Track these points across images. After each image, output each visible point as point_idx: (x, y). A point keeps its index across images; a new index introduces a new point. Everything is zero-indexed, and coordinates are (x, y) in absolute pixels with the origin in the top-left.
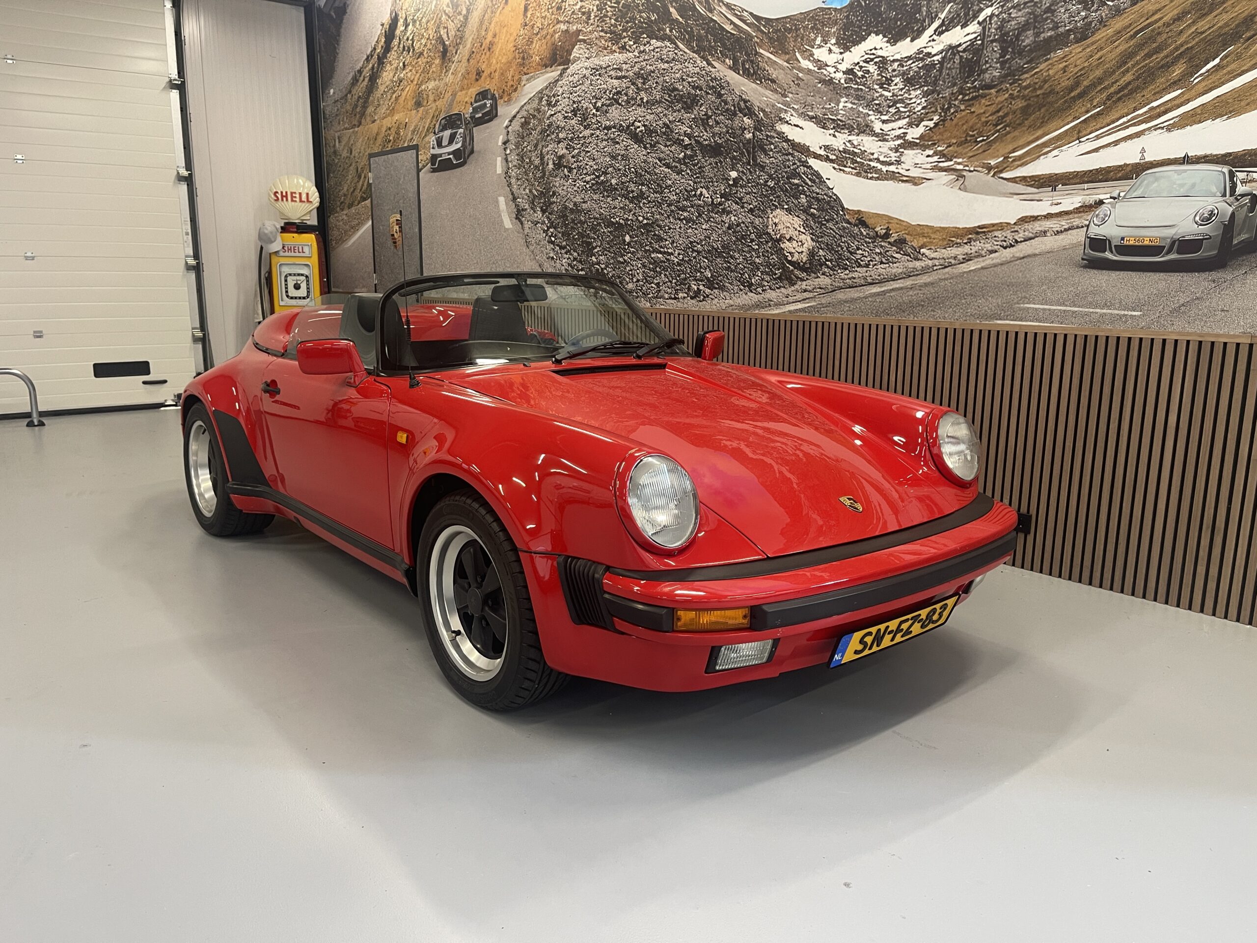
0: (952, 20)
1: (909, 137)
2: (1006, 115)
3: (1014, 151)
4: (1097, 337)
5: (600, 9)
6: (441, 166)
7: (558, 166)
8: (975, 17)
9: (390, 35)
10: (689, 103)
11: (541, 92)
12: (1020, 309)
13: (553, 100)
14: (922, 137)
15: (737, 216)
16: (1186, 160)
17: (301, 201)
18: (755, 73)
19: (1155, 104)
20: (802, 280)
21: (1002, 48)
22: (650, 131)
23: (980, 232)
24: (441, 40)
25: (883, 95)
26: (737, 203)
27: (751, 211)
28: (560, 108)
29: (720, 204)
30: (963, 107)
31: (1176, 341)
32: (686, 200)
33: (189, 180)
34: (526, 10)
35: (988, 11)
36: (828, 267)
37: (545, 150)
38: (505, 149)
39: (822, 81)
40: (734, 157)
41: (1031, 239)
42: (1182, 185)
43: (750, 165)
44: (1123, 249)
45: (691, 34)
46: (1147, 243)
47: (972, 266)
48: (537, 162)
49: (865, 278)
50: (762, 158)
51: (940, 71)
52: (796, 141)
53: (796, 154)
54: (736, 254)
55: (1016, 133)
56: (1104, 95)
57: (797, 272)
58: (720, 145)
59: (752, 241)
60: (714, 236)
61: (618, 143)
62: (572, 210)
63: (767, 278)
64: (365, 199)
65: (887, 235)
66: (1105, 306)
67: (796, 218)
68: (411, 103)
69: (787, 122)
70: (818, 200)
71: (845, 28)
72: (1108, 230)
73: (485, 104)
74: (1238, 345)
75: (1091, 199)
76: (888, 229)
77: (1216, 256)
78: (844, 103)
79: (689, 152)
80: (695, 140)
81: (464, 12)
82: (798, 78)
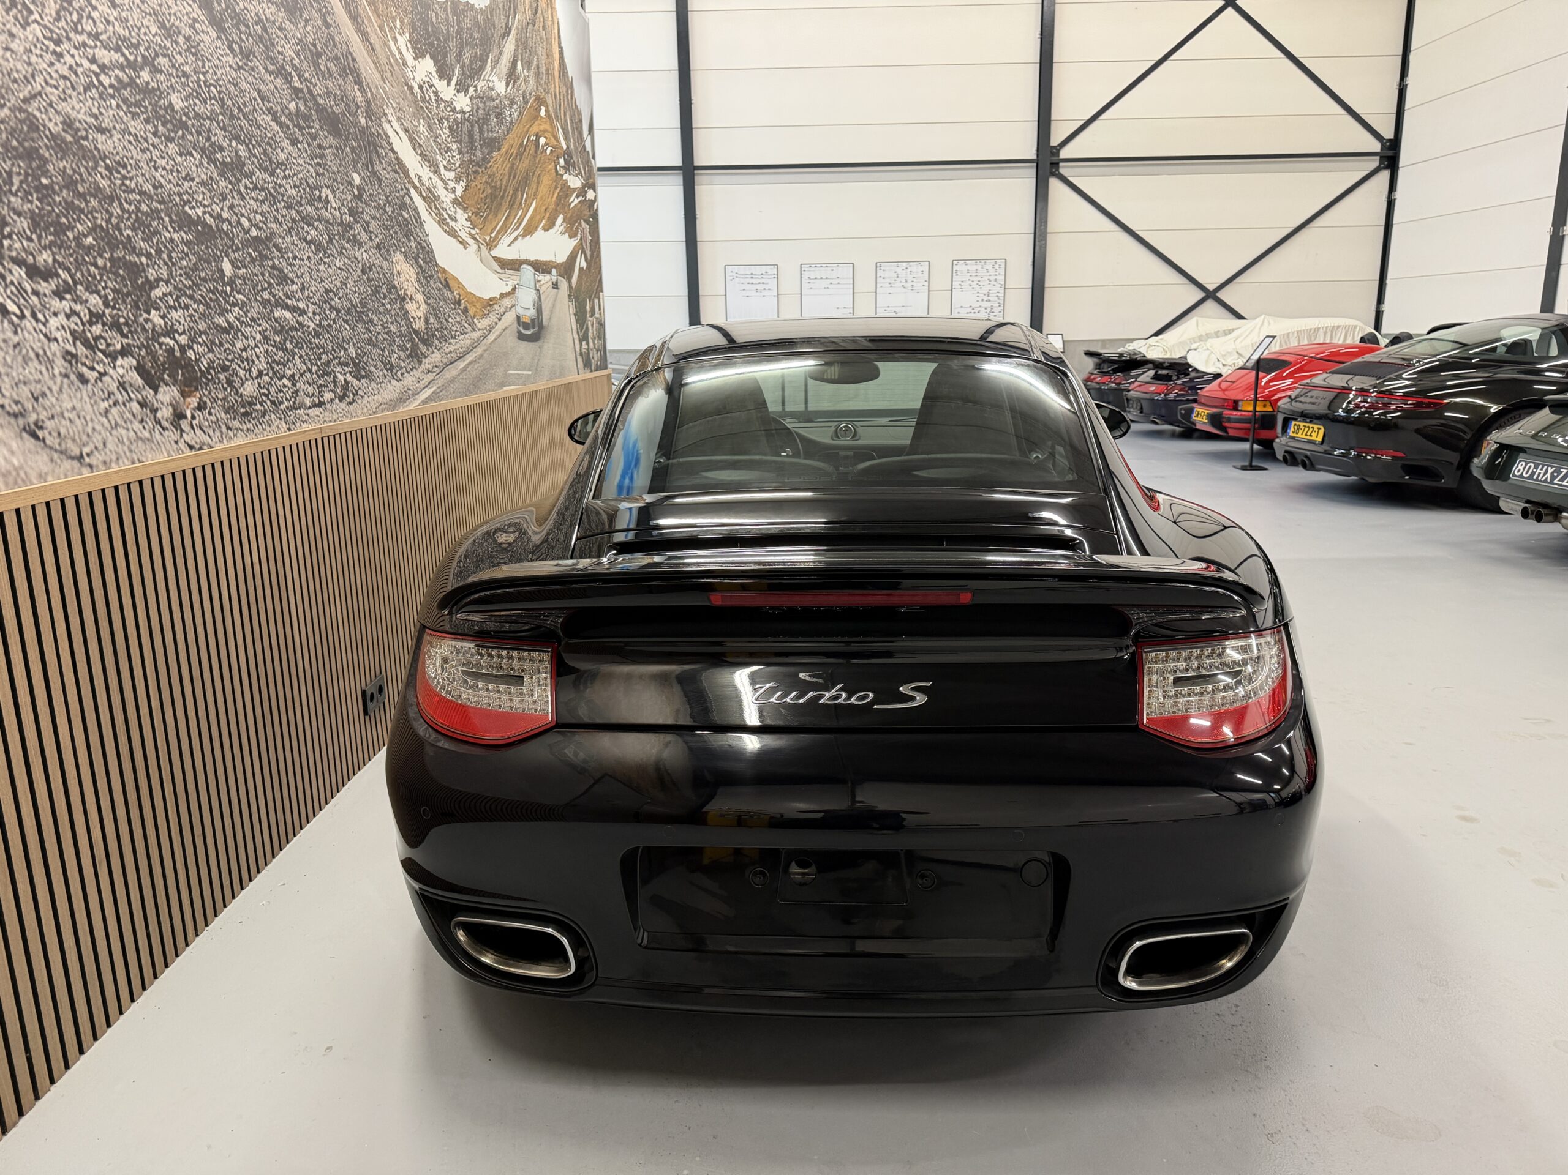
1: (457, 194)
3: (492, 233)
12: (509, 376)
15: (367, 252)
18: (355, 16)
20: (425, 357)
23: (490, 303)
26: (365, 230)
27: (378, 247)
29: (350, 226)
32: (310, 203)
36: (437, 339)
40: (353, 150)
41: (505, 313)
43: (369, 171)
50: (378, 168)
52: (400, 156)
53: (402, 175)
55: (490, 217)
57: (421, 346)
58: (337, 118)
59: (385, 297)
63: (402, 355)
65: (459, 302)
66: (525, 368)
67: (411, 268)
69: (390, 122)
70: (423, 248)
72: (520, 309)
76: (459, 294)
77: (538, 330)
78: (423, 127)
80: (307, 86)
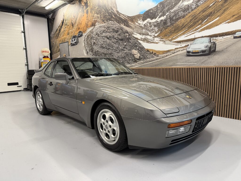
0: (161, 15)
1: (155, 36)
2: (172, 31)
3: (173, 37)
4: (190, 68)
5: (100, 16)
6: (73, 45)
7: (94, 44)
8: (165, 15)
9: (63, 23)
10: (117, 32)
11: (90, 31)
12: (176, 64)
13: (93, 32)
14: (157, 35)
15: (126, 51)
16: (202, 37)
17: (47, 52)
18: (128, 26)
19: (196, 28)
20: (138, 61)
21: (170, 20)
22: (110, 37)
23: (168, 51)
24: (72, 23)
25: (150, 29)
26: (126, 49)
27: (129, 50)
28: (94, 34)
29: (123, 49)
30: (164, 30)
31: (203, 68)
32: (117, 49)
33: (26, 49)
34: (87, 17)
35: (167, 14)
36: (142, 59)
37: (91, 41)
38: (84, 41)
39: (140, 27)
40: (125, 41)
41: (177, 52)
42: (202, 41)
43: (128, 42)
44: (193, 53)
45: (117, 20)
46: (197, 51)
47: (167, 57)
48: (90, 43)
49: (149, 61)
50: (130, 41)
51: (160, 24)
52: (136, 37)
53: (136, 39)
54: (127, 58)
55: (173, 34)
56: (188, 27)
57: (137, 60)
58: (123, 39)
59: (129, 55)
60: (122, 55)
61: (104, 39)
62: (97, 52)
63: (132, 62)
64: (59, 52)
65: (152, 53)
66: (191, 63)
67: (136, 51)
68: (67, 34)
69: (134, 34)
70: (140, 47)
71: (143, 17)
72: (190, 50)
73: (80, 34)
74: (213, 68)
75: (187, 45)
76: (153, 52)
77: (208, 53)
78: (144, 30)
79: (117, 40)
80: (119, 38)
81: (76, 18)
82: (136, 26)
